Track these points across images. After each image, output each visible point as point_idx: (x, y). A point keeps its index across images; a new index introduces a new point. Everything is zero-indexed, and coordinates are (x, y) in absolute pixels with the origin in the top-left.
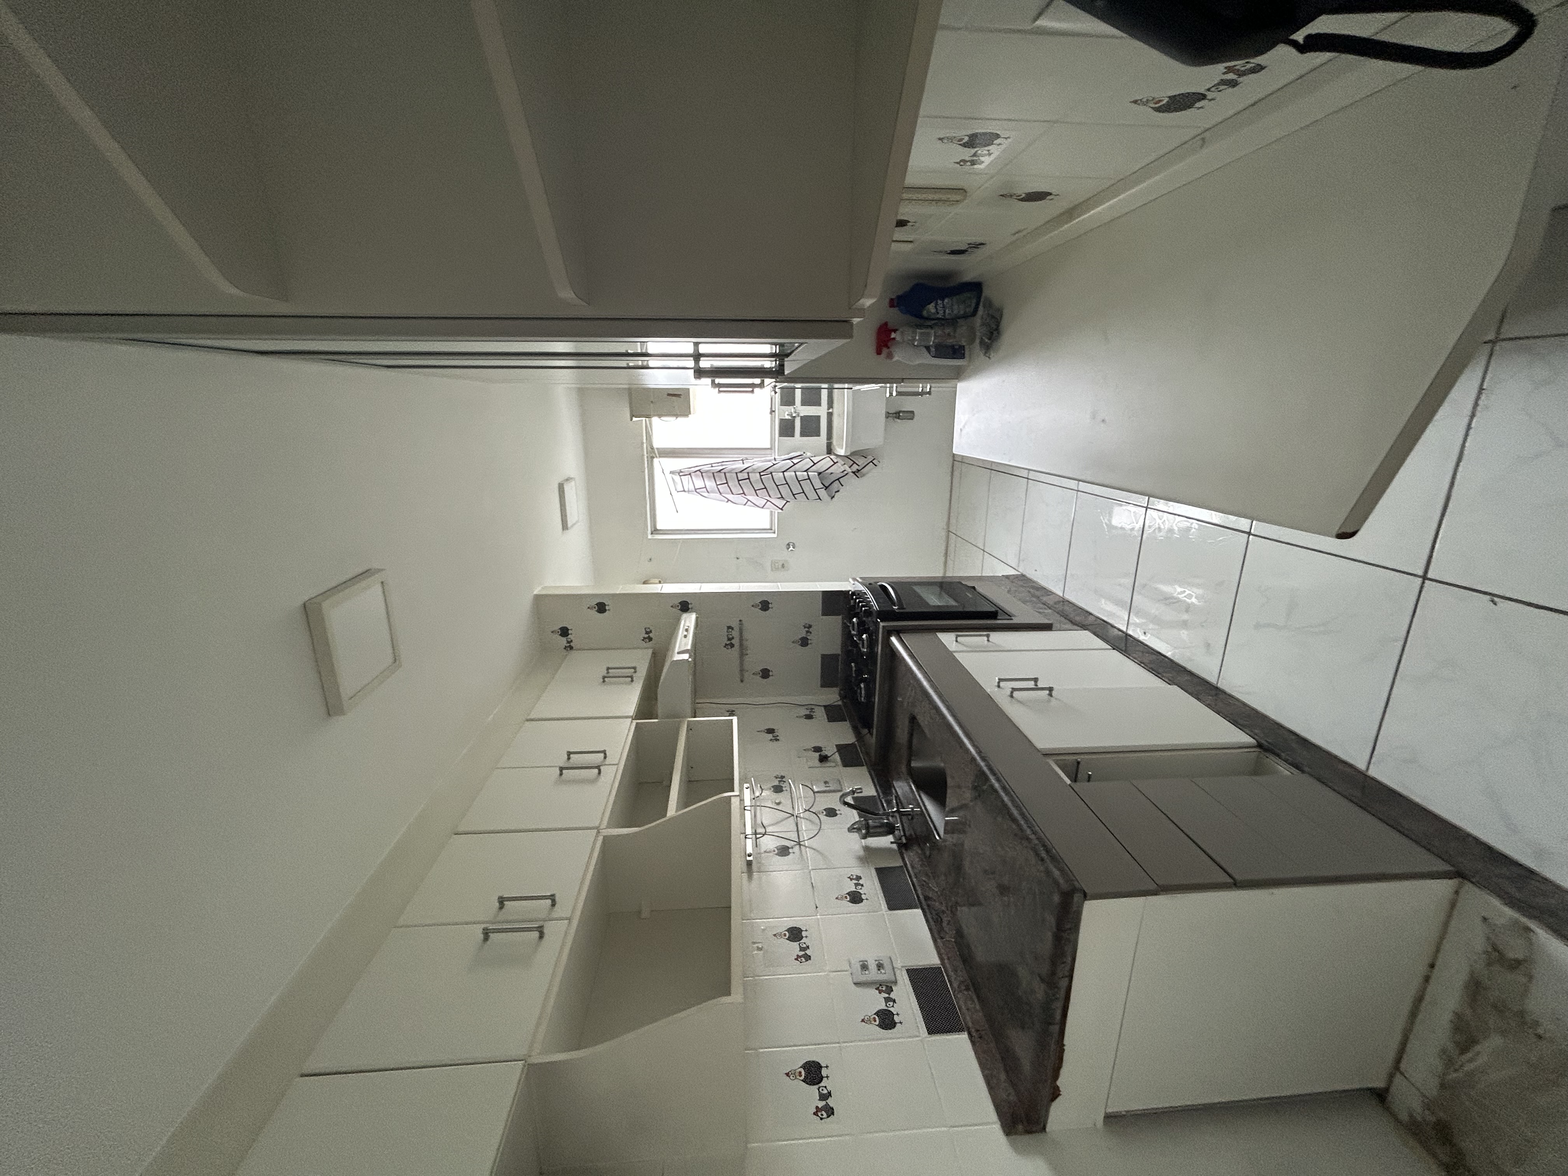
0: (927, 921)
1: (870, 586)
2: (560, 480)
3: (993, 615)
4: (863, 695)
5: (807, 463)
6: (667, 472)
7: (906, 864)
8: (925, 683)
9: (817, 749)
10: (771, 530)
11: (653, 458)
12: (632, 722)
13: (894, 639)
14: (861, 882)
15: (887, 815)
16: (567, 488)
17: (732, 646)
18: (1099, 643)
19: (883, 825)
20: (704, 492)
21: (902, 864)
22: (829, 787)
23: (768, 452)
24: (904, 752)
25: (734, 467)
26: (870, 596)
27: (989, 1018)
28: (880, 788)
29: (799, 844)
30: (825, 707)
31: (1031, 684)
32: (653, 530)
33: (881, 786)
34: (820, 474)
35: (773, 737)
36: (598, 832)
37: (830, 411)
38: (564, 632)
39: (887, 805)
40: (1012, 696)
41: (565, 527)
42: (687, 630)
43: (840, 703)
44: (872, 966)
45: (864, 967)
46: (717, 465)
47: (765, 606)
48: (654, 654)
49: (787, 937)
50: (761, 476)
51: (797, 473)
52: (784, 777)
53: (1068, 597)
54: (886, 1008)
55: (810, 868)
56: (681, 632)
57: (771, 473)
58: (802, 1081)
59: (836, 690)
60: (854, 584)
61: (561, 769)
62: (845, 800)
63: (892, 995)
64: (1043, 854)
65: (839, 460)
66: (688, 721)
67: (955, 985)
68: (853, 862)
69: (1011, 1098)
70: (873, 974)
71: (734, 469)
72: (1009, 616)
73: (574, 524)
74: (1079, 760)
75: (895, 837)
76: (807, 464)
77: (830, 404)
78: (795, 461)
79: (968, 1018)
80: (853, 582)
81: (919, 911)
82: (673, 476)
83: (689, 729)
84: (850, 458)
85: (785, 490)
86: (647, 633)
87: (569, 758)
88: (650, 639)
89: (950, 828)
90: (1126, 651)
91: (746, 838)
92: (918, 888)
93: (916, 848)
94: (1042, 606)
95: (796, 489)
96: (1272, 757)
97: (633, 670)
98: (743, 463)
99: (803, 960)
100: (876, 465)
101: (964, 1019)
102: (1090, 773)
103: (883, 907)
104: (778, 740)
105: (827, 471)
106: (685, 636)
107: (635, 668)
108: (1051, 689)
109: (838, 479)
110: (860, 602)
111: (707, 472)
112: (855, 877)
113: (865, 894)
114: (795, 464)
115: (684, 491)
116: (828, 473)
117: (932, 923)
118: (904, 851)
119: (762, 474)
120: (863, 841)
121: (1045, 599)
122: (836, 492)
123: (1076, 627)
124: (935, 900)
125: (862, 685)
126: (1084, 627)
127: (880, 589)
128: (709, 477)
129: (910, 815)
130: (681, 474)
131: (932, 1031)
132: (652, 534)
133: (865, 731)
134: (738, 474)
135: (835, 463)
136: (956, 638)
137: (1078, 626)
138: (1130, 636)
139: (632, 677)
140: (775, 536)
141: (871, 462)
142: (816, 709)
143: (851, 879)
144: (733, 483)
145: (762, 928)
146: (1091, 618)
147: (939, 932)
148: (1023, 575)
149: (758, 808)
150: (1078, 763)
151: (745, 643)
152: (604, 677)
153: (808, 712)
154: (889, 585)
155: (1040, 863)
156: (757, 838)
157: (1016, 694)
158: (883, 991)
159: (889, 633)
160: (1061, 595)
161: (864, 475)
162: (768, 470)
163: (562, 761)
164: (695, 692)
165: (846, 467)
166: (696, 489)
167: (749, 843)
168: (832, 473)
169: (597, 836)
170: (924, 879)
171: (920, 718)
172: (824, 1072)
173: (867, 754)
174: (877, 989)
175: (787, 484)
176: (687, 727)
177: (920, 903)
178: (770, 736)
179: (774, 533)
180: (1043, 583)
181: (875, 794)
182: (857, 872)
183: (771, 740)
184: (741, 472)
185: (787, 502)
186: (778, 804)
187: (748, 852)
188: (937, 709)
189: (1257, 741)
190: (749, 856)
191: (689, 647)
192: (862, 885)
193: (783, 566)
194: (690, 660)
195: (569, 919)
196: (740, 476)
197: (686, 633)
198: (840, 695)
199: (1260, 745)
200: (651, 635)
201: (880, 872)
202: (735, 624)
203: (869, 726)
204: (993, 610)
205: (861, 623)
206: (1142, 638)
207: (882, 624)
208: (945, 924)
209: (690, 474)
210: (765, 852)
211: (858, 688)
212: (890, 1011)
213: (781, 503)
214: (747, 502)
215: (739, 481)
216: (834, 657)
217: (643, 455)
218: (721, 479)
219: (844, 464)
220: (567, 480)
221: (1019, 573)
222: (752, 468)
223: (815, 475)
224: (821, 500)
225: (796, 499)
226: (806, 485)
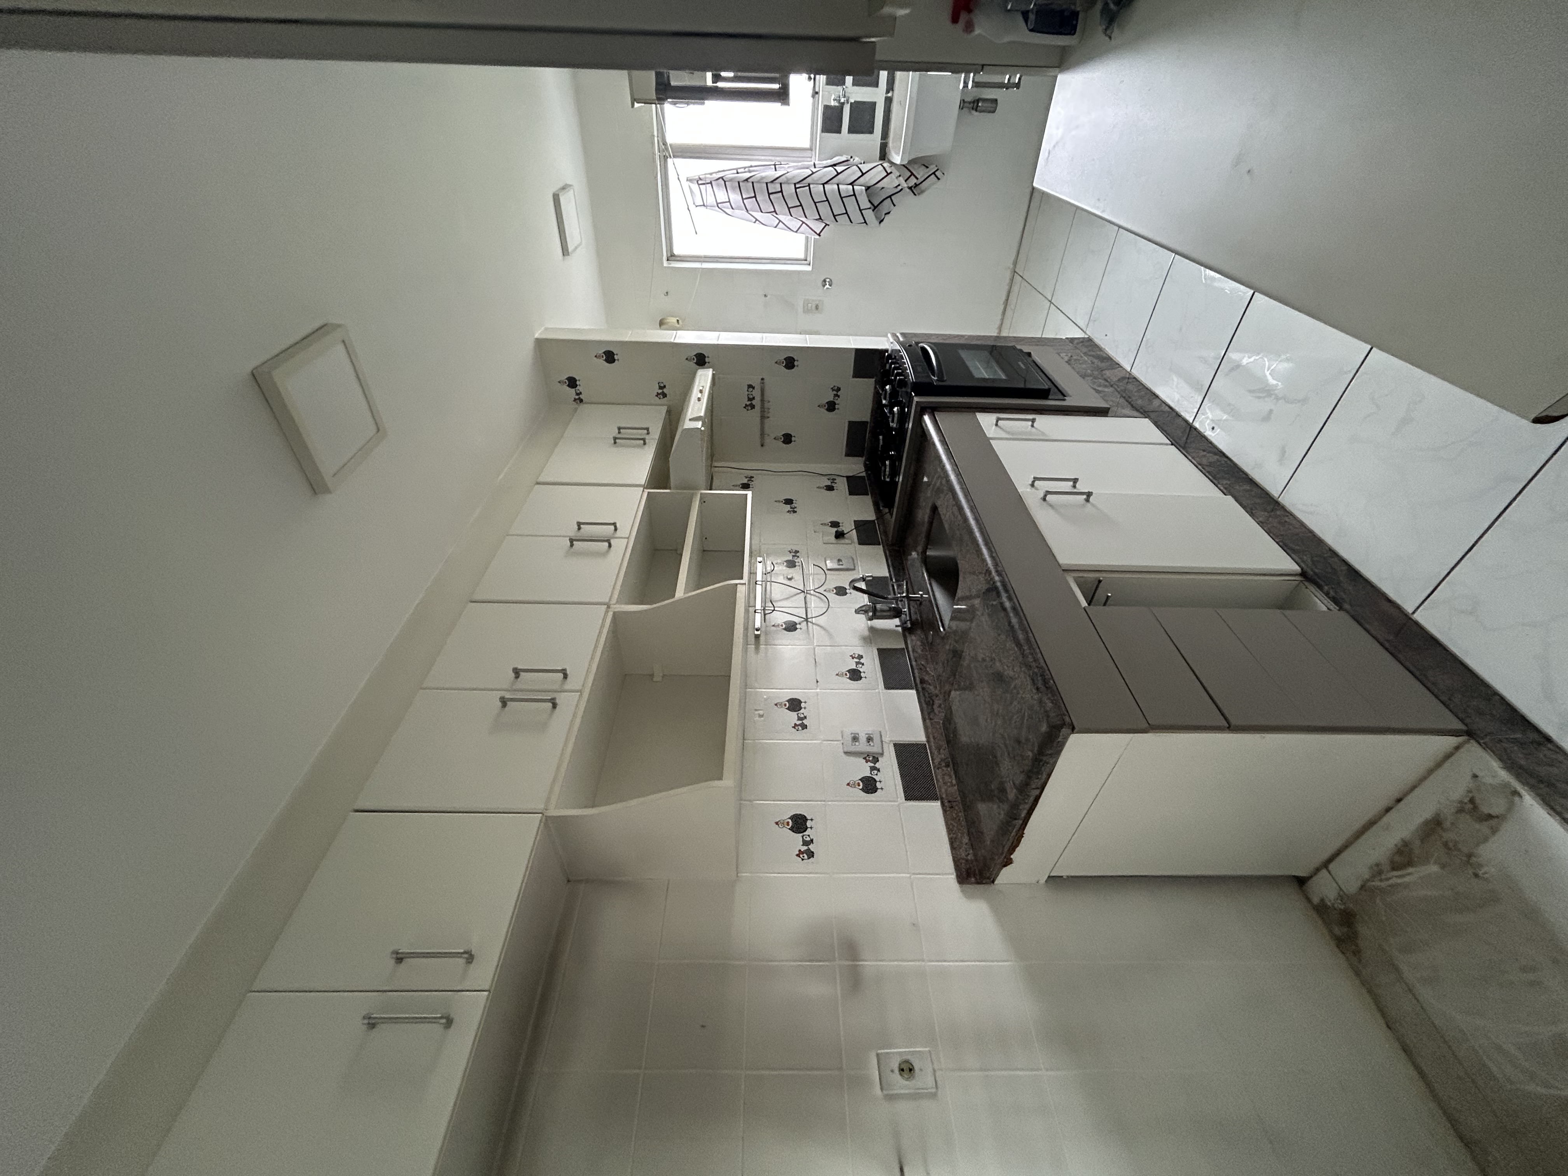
0: (920, 702)
1: (909, 348)
2: (554, 189)
3: (1044, 394)
4: (887, 473)
6: (683, 180)
7: (907, 648)
8: (953, 477)
9: (835, 524)
10: (806, 260)
11: (665, 158)
12: (643, 491)
13: (926, 418)
14: (862, 661)
15: (896, 599)
16: (563, 199)
17: (753, 407)
18: (1157, 435)
19: (891, 609)
20: (728, 208)
21: (904, 646)
22: (842, 565)
23: (808, 154)
24: (922, 540)
25: (763, 174)
26: (906, 360)
27: (963, 795)
28: (894, 570)
29: (806, 620)
30: (848, 478)
31: (1067, 486)
32: (669, 255)
33: (894, 568)
34: (868, 188)
35: (791, 508)
36: (609, 607)
37: (890, 95)
38: (572, 383)
39: (898, 589)
40: (1044, 499)
41: (565, 251)
42: (701, 391)
43: (864, 474)
44: (863, 738)
45: (855, 739)
46: (744, 170)
47: (790, 363)
48: (669, 412)
49: (787, 707)
50: (796, 188)
51: (840, 186)
52: (798, 552)
53: (1135, 372)
54: (871, 775)
55: (815, 644)
56: (695, 394)
57: (809, 185)
58: (789, 829)
59: (861, 460)
60: (892, 343)
61: (572, 541)
63: (877, 765)
65: (893, 169)
66: (701, 494)
67: (937, 761)
68: (857, 641)
69: (969, 858)
70: (862, 746)
71: (762, 178)
72: (1063, 395)
73: (576, 248)
74: (1101, 578)
75: (901, 621)
76: (854, 173)
77: (890, 87)
78: (839, 169)
79: (943, 790)
80: (892, 340)
81: (914, 692)
82: (691, 185)
83: (703, 501)
84: (908, 168)
85: (824, 209)
86: (661, 388)
87: (579, 529)
88: (665, 395)
89: (957, 616)
90: (1184, 448)
91: (755, 612)
92: (916, 671)
93: (919, 632)
94: (1103, 382)
95: (838, 209)
96: (1312, 588)
97: (646, 431)
98: (776, 170)
99: (800, 728)
100: (939, 179)
101: (940, 791)
102: (1109, 595)
103: (880, 687)
104: (796, 512)
105: (876, 186)
106: (699, 399)
107: (647, 429)
108: (1089, 494)
109: (890, 197)
110: (895, 368)
111: (731, 180)
112: (857, 656)
113: (864, 672)
114: (838, 174)
115: (704, 205)
116: (878, 188)
117: (924, 706)
118: (907, 634)
119: (797, 186)
120: (869, 622)
121: (1108, 373)
122: (886, 214)
123: (1136, 413)
124: (930, 684)
125: (887, 463)
126: (1144, 413)
127: (920, 352)
128: (733, 189)
129: (919, 600)
130: (700, 182)
131: (908, 798)
132: (668, 260)
133: (887, 510)
134: (769, 184)
135: (888, 174)
136: (997, 421)
137: (1137, 410)
138: (1196, 429)
139: (644, 440)
140: (809, 268)
141: (934, 173)
142: (838, 480)
143: (853, 658)
144: (762, 197)
145: (765, 697)
146: (1156, 403)
147: (929, 714)
148: (1090, 340)
149: (768, 583)
150: (1100, 581)
151: (766, 405)
152: (615, 439)
153: (829, 483)
154: (931, 348)
155: (1035, 691)
156: (765, 615)
157: (1049, 497)
158: (869, 761)
159: (923, 409)
160: (1129, 369)
161: (922, 192)
162: (804, 181)
163: (572, 531)
164: (712, 457)
165: (901, 179)
166: (717, 204)
167: (758, 617)
168: (883, 188)
169: (607, 612)
170: (923, 663)
171: (942, 511)
172: (809, 824)
173: (885, 533)
174: (865, 758)
175: (827, 200)
176: (700, 500)
177: (916, 685)
178: (788, 507)
179: (809, 264)
180: (1111, 352)
181: (888, 575)
182: (859, 651)
183: (788, 512)
184: (772, 182)
185: (827, 225)
186: (790, 579)
187: (756, 627)
188: (960, 509)
189: (1302, 569)
190: (757, 630)
191: (702, 414)
192: (863, 664)
193: (817, 308)
194: (703, 429)
195: (580, 691)
196: (773, 188)
197: (699, 395)
198: (865, 465)
199: (1303, 574)
200: (665, 390)
201: (881, 652)
202: (756, 383)
203: (890, 505)
204: (1047, 387)
205: (894, 394)
206: (1209, 434)
207: (916, 399)
208: (935, 707)
209: (711, 183)
210: (773, 626)
211: (882, 465)
212: (872, 778)
213: (818, 226)
214: (778, 224)
215: (769, 194)
216: (864, 423)
217: (654, 154)
218: (748, 191)
219: (900, 176)
220: (564, 188)
221: (1086, 336)
222: (786, 178)
223: (862, 190)
224: (867, 224)
225: (837, 221)
226: (851, 203)
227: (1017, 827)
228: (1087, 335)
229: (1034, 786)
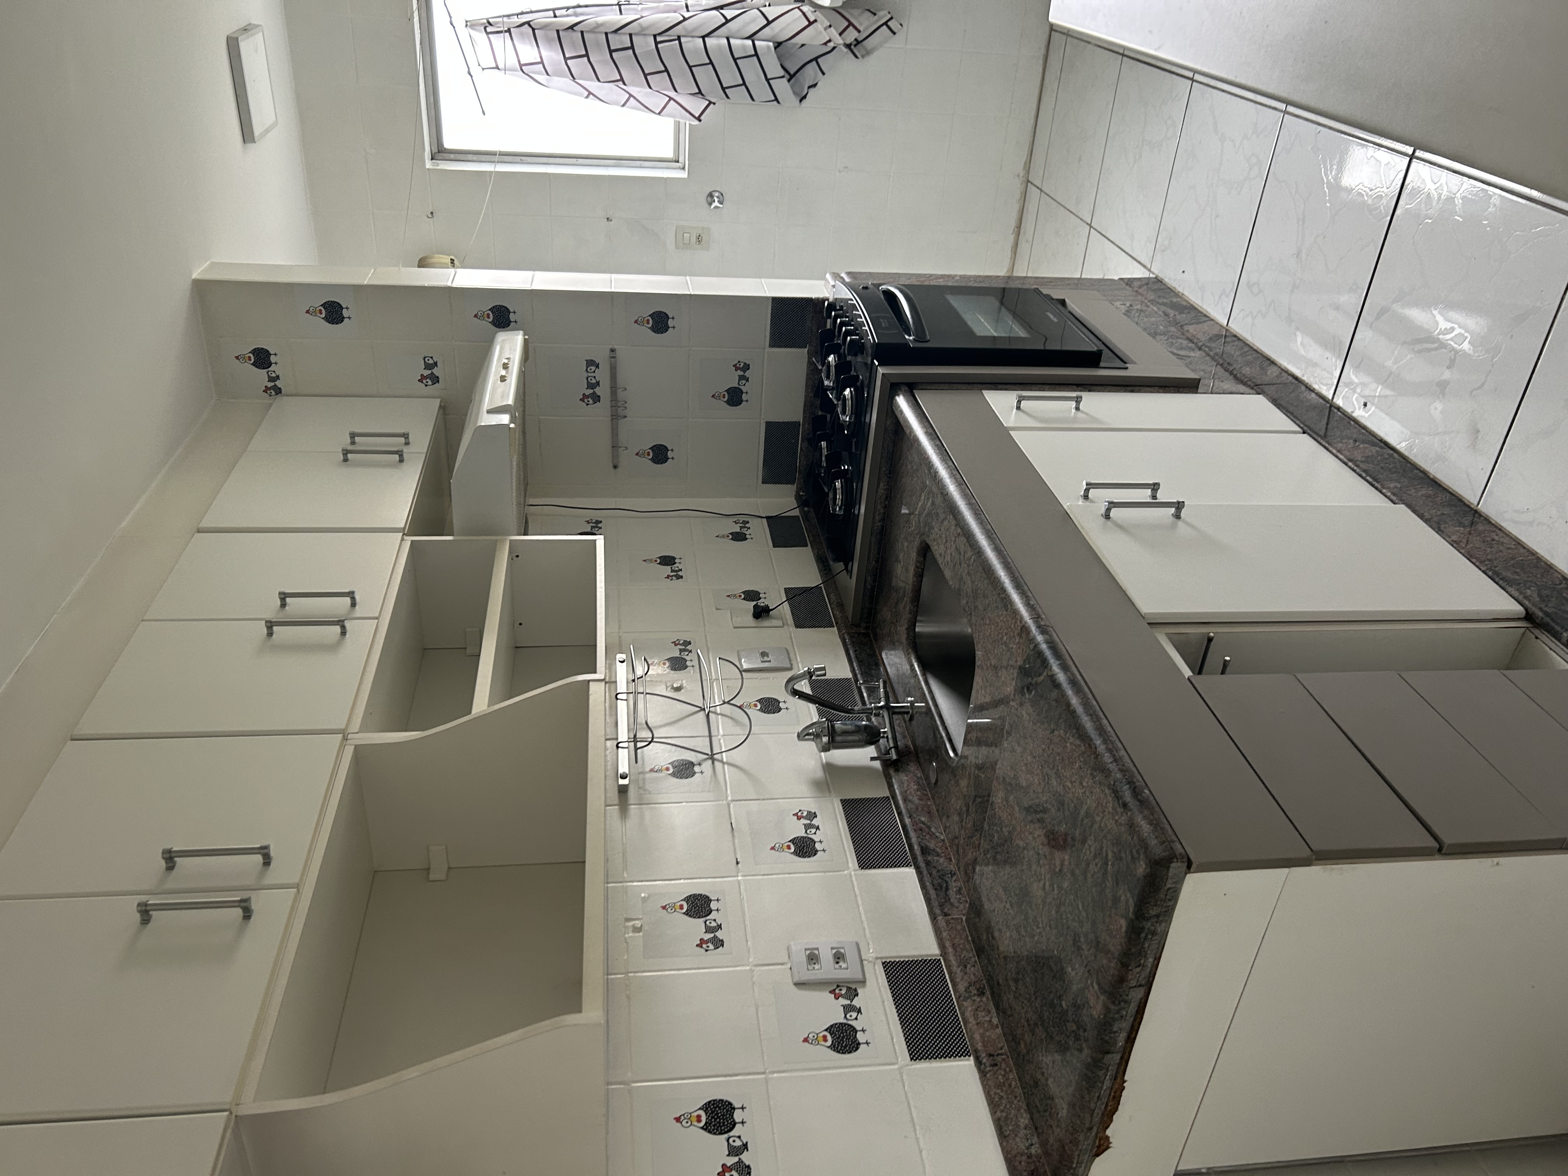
0: (923, 887)
1: (864, 292)
2: (230, 29)
3: (1092, 359)
4: (839, 502)
5: (752, 21)
6: (460, 25)
7: (894, 796)
8: (952, 488)
9: (751, 595)
10: (677, 161)
12: (402, 540)
13: (902, 401)
14: (815, 822)
15: (868, 713)
16: (244, 47)
17: (596, 399)
18: (1280, 420)
19: (858, 730)
20: (539, 73)
21: (887, 793)
22: (770, 661)
24: (905, 607)
25: (600, 19)
26: (862, 314)
27: (1012, 1037)
28: (860, 666)
29: (712, 757)
30: (768, 518)
31: (1142, 495)
32: (435, 150)
33: (860, 662)
34: (778, 45)
35: (672, 571)
36: (345, 739)
38: (262, 358)
39: (869, 696)
40: (1107, 516)
41: (247, 135)
42: (505, 366)
43: (796, 513)
44: (826, 956)
45: (813, 958)
46: (564, 12)
48: (443, 408)
49: (685, 910)
50: (657, 43)
51: (731, 40)
52: (690, 643)
53: (1236, 327)
54: (845, 1021)
55: (730, 798)
56: (495, 370)
57: (679, 38)
58: (702, 1128)
59: (791, 489)
60: (834, 286)
61: (270, 625)
62: (796, 687)
63: (856, 1002)
64: (1128, 796)
65: (818, 15)
66: (510, 540)
67: (961, 987)
68: (804, 789)
69: (1033, 1151)
70: (827, 969)
71: (599, 25)
72: (1122, 361)
73: (267, 131)
74: (1212, 634)
75: (878, 749)
76: (754, 20)
78: (729, 13)
79: (977, 1036)
80: (832, 283)
81: (911, 871)
82: (472, 32)
83: (514, 556)
84: (843, 13)
85: (705, 75)
86: (428, 367)
87: (283, 605)
88: (435, 380)
89: (974, 736)
90: (1325, 437)
91: (618, 747)
92: (912, 835)
93: (912, 767)
94: (1185, 343)
95: (730, 77)
96: (1545, 637)
97: (402, 440)
98: (621, 13)
99: (711, 947)
100: (894, 33)
101: (972, 1038)
102: (1228, 658)
103: (850, 865)
104: (682, 577)
105: (793, 41)
106: (503, 379)
107: (406, 436)
108: (1179, 506)
109: (816, 59)
110: (843, 324)
111: (545, 27)
112: (805, 814)
113: (821, 842)
114: (727, 21)
115: (497, 68)
116: (795, 45)
117: (932, 892)
118: (892, 772)
119: (659, 39)
120: (823, 754)
121: (1191, 329)
122: (809, 87)
123: (1242, 388)
124: (938, 855)
125: (838, 484)
126: (1256, 388)
127: (882, 297)
128: (549, 40)
129: (907, 713)
130: (489, 29)
131: (917, 1054)
132: (433, 158)
133: (840, 566)
134: (609, 36)
135: (810, 23)
136: (1019, 402)
137: (1244, 384)
138: (1339, 408)
139: (400, 454)
140: (684, 175)
141: (886, 23)
142: (753, 523)
143: (799, 818)
144: (599, 57)
145: (643, 895)
146: (1272, 371)
147: (941, 906)
148: (1158, 280)
149: (641, 696)
150: (1210, 640)
151: (621, 395)
152: (346, 452)
153: (737, 529)
154: (901, 291)
155: (1120, 810)
156: (636, 749)
157: (1114, 512)
158: (841, 995)
159: (893, 387)
160: (1224, 323)
161: (868, 53)
162: (670, 32)
163: (270, 608)
164: (525, 486)
165: (834, 33)
166: (521, 66)
167: (623, 755)
168: (803, 45)
169: (342, 747)
170: (923, 819)
171: (938, 549)
172: (738, 1116)
173: (841, 606)
174: (832, 992)
175: (711, 63)
176: (510, 552)
177: (915, 858)
178: (667, 570)
179: (684, 168)
180: (1194, 297)
181: (850, 676)
182: (810, 805)
183: (668, 577)
184: (616, 31)
185: (710, 103)
186: (678, 689)
187: (621, 771)
188: (969, 535)
189: (1526, 609)
190: (624, 777)
191: (510, 401)
192: (818, 828)
193: (699, 239)
194: (512, 426)
195: (297, 886)
196: (617, 41)
197: (503, 373)
198: (798, 497)
199: (1529, 617)
200: (435, 371)
201: (850, 806)
202: (601, 357)
203: (846, 558)
204: (1095, 349)
205: (843, 367)
206: (1359, 413)
207: (881, 370)
208: (952, 893)
209: (509, 31)
210: (652, 770)
211: (830, 490)
212: (849, 1025)
213: (697, 105)
214: (628, 100)
215: (611, 52)
216: (792, 426)
218: (574, 46)
219: (830, 26)
220: (246, 29)
221: (1152, 276)
222: (639, 24)
223: (768, 47)
224: (778, 102)
225: (728, 97)
226: (750, 69)
227: (1112, 1069)
228: (1153, 273)
229: (1133, 983)
